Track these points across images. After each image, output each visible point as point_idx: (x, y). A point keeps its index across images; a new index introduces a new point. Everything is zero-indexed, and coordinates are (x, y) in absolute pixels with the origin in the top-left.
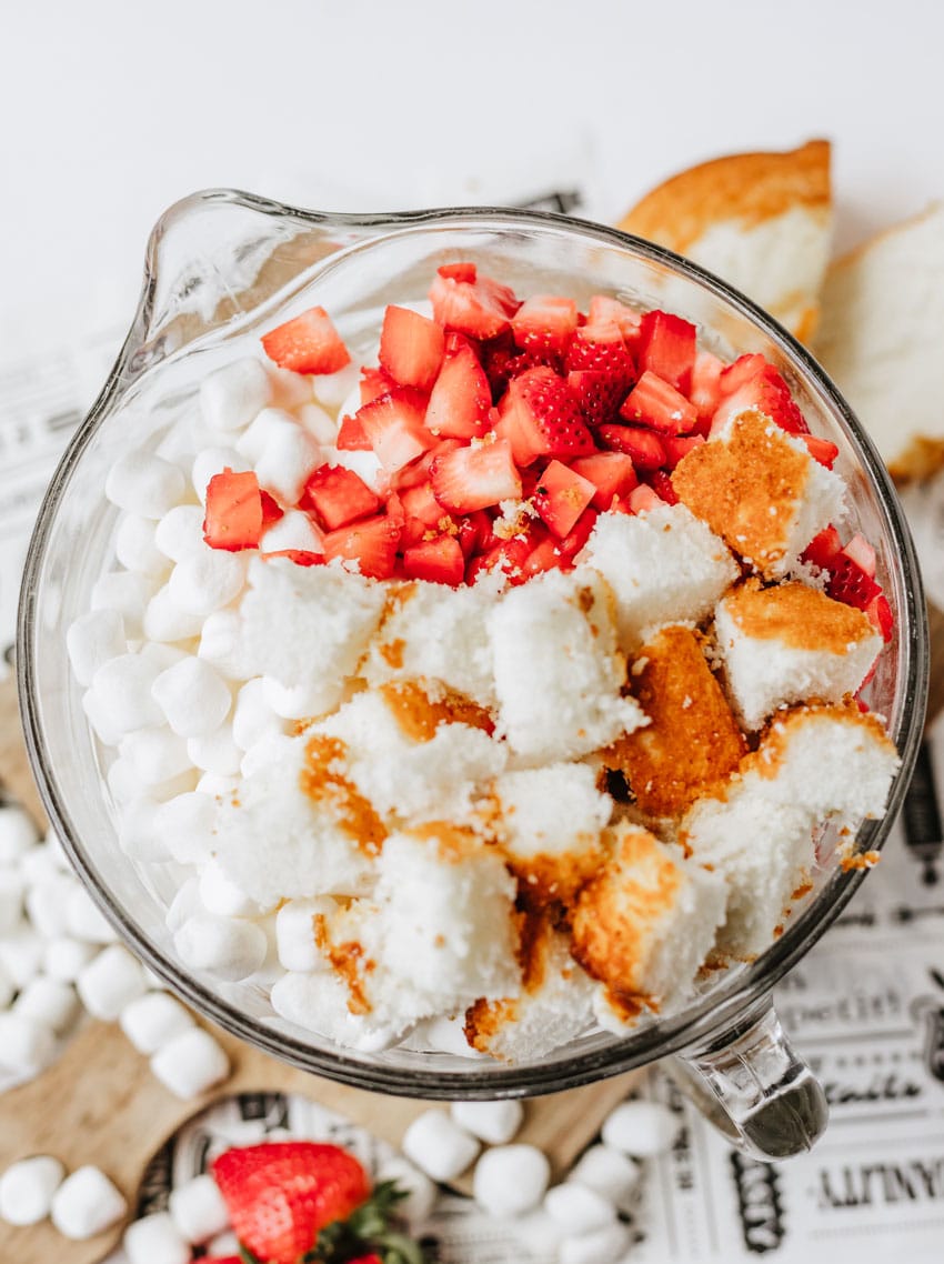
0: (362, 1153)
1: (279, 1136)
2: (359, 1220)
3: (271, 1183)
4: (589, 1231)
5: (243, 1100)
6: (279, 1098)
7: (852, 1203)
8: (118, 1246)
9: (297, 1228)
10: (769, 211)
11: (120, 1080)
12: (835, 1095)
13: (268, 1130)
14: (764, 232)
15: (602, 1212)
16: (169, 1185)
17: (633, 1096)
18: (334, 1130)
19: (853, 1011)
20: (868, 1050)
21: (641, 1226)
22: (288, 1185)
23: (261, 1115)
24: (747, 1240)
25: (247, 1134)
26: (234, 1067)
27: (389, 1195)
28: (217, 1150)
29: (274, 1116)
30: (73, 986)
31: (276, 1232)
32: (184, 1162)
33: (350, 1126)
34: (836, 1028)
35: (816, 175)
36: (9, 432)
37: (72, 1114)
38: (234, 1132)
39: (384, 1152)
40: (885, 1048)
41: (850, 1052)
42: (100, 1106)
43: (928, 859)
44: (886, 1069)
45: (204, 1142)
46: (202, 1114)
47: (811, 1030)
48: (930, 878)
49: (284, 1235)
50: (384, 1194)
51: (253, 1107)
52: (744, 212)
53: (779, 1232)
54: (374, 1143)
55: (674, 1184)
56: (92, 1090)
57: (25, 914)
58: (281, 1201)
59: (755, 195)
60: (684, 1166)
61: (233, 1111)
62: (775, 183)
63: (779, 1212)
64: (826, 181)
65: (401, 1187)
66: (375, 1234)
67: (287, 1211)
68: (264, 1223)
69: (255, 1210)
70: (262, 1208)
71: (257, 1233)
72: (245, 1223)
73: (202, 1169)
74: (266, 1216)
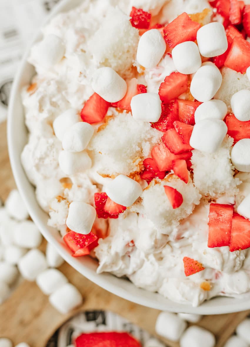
0: (136, 336)
1: (102, 329)
5: (87, 313)
6: (102, 313)
11: (36, 305)
13: (97, 326)
23: (94, 319)
25: (89, 327)
26: (84, 299)
28: (76, 334)
29: (100, 319)
30: (16, 266)
33: (131, 324)
37: (15, 320)
39: (146, 336)
42: (27, 316)
45: (71, 331)
46: (70, 319)
51: (91, 316)
54: (141, 331)
56: (24, 310)
61: (83, 318)
73: (70, 342)
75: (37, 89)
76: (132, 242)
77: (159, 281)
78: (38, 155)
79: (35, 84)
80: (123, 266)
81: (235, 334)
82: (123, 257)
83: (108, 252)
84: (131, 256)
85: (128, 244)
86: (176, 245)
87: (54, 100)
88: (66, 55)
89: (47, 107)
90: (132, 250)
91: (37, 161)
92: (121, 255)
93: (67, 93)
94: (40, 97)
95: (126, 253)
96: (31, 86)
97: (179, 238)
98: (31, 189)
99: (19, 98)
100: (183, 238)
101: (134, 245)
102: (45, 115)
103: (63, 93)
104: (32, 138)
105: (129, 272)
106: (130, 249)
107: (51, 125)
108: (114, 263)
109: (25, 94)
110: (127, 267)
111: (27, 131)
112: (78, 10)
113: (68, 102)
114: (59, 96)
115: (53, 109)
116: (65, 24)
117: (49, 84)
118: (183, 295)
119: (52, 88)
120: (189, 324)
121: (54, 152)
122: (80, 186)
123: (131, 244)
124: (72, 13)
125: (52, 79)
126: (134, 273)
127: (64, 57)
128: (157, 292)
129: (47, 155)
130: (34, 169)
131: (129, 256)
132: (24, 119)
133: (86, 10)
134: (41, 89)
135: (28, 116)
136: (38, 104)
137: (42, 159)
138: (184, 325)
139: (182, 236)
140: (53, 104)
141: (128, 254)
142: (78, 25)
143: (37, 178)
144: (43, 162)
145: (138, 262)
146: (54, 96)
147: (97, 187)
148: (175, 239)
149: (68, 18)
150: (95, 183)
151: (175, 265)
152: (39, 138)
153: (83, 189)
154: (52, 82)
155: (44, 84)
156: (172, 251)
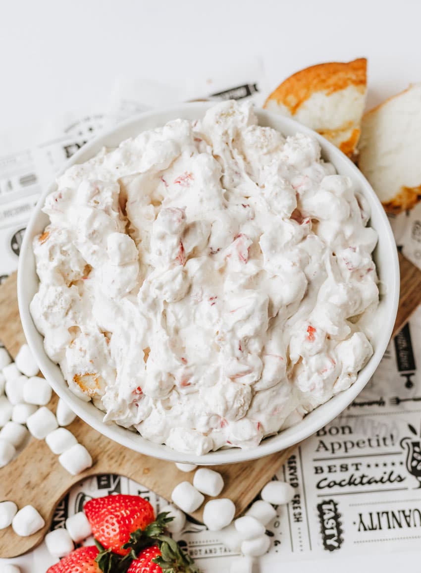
2: (150, 529)
3: (111, 513)
4: (253, 538)
5: (99, 477)
6: (115, 476)
7: (373, 529)
8: (42, 542)
9: (121, 532)
10: (338, 87)
11: (44, 467)
12: (365, 480)
13: (110, 492)
14: (336, 96)
15: (261, 529)
16: (66, 516)
17: (274, 479)
18: (140, 493)
19: (374, 443)
20: (381, 460)
21: (278, 537)
22: (118, 514)
24: (325, 544)
25: (100, 493)
27: (163, 519)
28: (88, 499)
30: (25, 425)
31: (112, 534)
32: (72, 505)
33: (148, 492)
34: (367, 450)
35: (360, 72)
37: (22, 482)
38: (93, 492)
40: (388, 459)
41: (372, 461)
42: (35, 479)
43: (408, 376)
44: (389, 469)
45: (81, 497)
46: (80, 484)
47: (355, 451)
48: (409, 385)
49: (115, 536)
51: (103, 483)
52: (328, 87)
53: (340, 541)
55: (293, 519)
56: (32, 472)
57: (5, 394)
58: (115, 521)
59: (333, 80)
60: (297, 511)
61: (95, 482)
62: (342, 75)
63: (340, 532)
64: (365, 75)
65: (168, 516)
66: (155, 536)
67: (117, 525)
68: (106, 530)
69: (103, 525)
70: (106, 524)
71: (103, 535)
72: (98, 531)
73: (80, 510)
74: (107, 527)
75: (48, 238)
76: (139, 389)
77: (165, 431)
78: (47, 303)
79: (48, 233)
80: (131, 415)
82: (131, 406)
83: (115, 400)
84: (139, 404)
85: (135, 391)
86: (183, 391)
87: (64, 249)
89: (58, 255)
90: (140, 398)
91: (45, 309)
92: (128, 403)
93: (77, 242)
94: (50, 246)
95: (134, 402)
96: (43, 235)
97: (185, 384)
98: (39, 338)
99: (30, 247)
100: (189, 384)
101: (141, 393)
102: (55, 263)
103: (74, 242)
104: (42, 286)
105: (136, 421)
106: (137, 397)
108: (121, 411)
109: (36, 242)
110: (135, 416)
111: (38, 280)
112: (92, 161)
113: (78, 251)
114: (69, 245)
115: (63, 258)
116: (78, 175)
117: (60, 233)
118: (187, 444)
119: (63, 237)
121: (62, 300)
122: (87, 334)
123: (138, 392)
124: (86, 165)
125: (64, 229)
126: (142, 422)
128: (164, 444)
129: (55, 303)
130: (43, 318)
131: (137, 405)
132: (35, 268)
133: (101, 162)
134: (54, 238)
135: (38, 265)
136: (48, 253)
137: (50, 307)
139: (188, 382)
140: (64, 253)
141: (137, 403)
142: (92, 177)
143: (45, 326)
144: (52, 310)
145: (146, 409)
146: (64, 245)
147: (105, 336)
148: (181, 385)
149: (82, 169)
150: (103, 332)
151: (182, 413)
152: (48, 287)
153: (90, 337)
154: (63, 232)
155: (56, 234)
156: (179, 398)
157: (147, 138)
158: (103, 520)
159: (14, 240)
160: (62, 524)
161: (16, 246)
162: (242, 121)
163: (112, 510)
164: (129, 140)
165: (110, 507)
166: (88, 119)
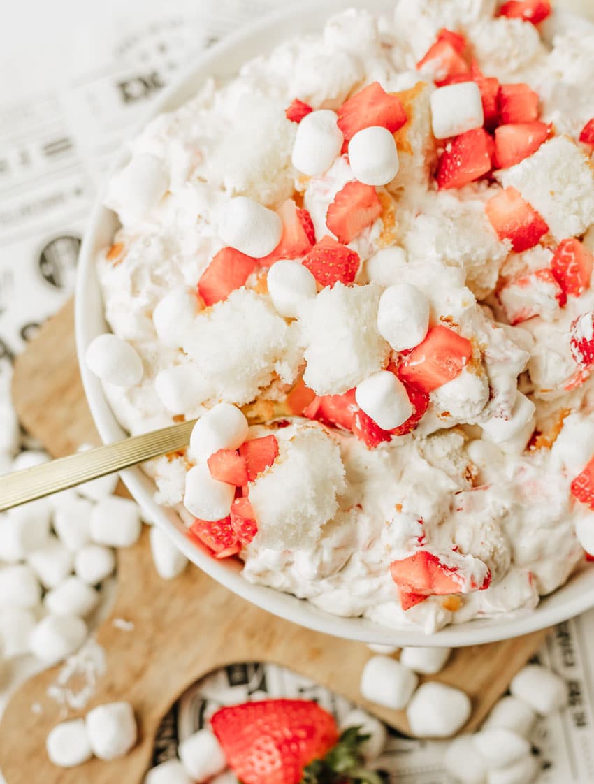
0: (325, 704)
1: (259, 697)
2: (333, 758)
3: (264, 733)
5: (230, 670)
6: (257, 666)
9: (285, 766)
11: (136, 658)
13: (250, 693)
15: (519, 746)
16: (175, 738)
17: (534, 661)
18: (302, 690)
21: (547, 756)
22: (277, 734)
23: (245, 681)
25: (237, 696)
27: (355, 738)
28: (211, 710)
29: (254, 682)
31: (269, 769)
32: (186, 720)
33: (315, 688)
36: (12, 157)
38: (225, 695)
39: (342, 706)
42: (121, 679)
45: (200, 704)
49: (274, 772)
50: (352, 738)
51: (237, 676)
54: (333, 700)
55: (571, 722)
57: (53, 531)
58: (271, 746)
60: (578, 709)
61: (222, 678)
65: (363, 732)
66: (347, 769)
67: (276, 753)
68: (258, 764)
69: (250, 754)
70: (256, 753)
71: (253, 772)
72: (242, 765)
73: (200, 725)
74: (260, 758)
75: (126, 255)
79: (122, 246)
81: (508, 693)
87: (158, 272)
88: (172, 189)
89: (146, 285)
93: (180, 258)
94: (132, 269)
96: (112, 249)
99: (93, 274)
102: (142, 301)
103: (174, 258)
107: (150, 315)
109: (104, 266)
112: (192, 104)
114: (166, 266)
115: (156, 289)
116: (171, 132)
117: (147, 244)
119: (155, 251)
120: (421, 679)
124: (183, 112)
125: (153, 235)
127: (168, 193)
132: (104, 310)
133: (208, 105)
134: (133, 253)
135: (110, 305)
136: (129, 283)
138: (413, 681)
140: (157, 280)
142: (195, 132)
146: (157, 265)
149: (177, 121)
154: (154, 241)
155: (139, 245)
157: (295, 53)
158: (249, 745)
159: (43, 259)
160: (171, 752)
161: (49, 269)
162: (469, 10)
163: (267, 728)
164: (258, 61)
165: (260, 722)
166: (154, 29)
